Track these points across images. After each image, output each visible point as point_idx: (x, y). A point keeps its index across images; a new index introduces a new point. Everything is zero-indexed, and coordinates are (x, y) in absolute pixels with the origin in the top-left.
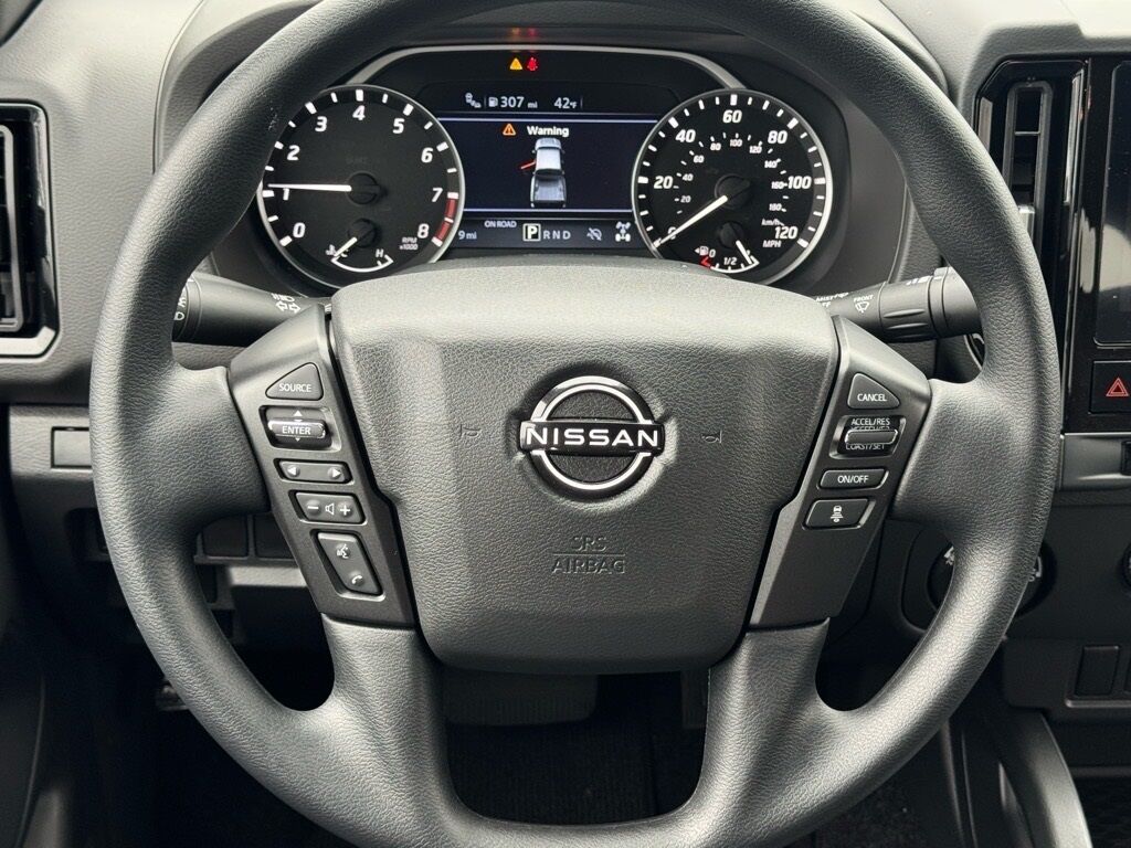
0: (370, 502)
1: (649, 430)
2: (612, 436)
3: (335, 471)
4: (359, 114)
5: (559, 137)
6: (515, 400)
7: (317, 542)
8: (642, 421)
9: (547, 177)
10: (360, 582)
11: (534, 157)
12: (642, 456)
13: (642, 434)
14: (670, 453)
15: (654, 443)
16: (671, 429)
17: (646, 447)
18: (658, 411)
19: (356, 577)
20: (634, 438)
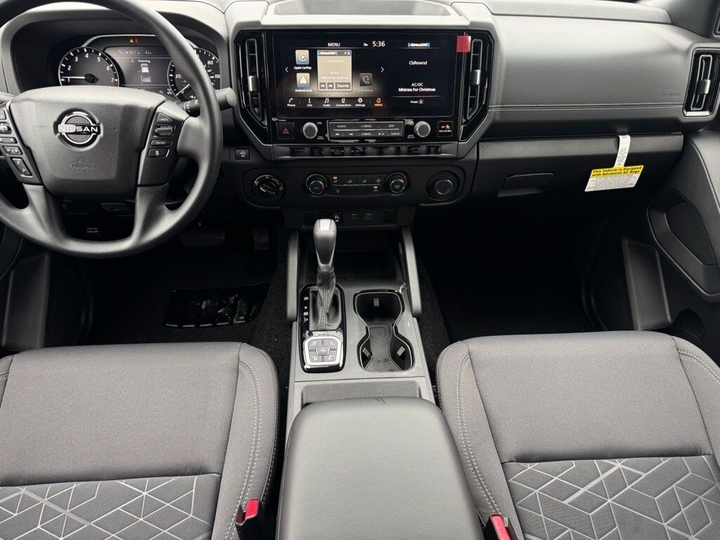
0: (24, 149)
1: (95, 127)
2: (83, 128)
3: (12, 140)
4: (87, 56)
5: (147, 63)
6: (55, 119)
7: (12, 160)
8: (92, 124)
9: (145, 75)
10: (25, 172)
11: (141, 69)
12: (93, 134)
13: (92, 128)
14: (102, 134)
15: (96, 131)
16: (101, 126)
17: (94, 132)
18: (97, 121)
19: (24, 170)
20: (90, 129)
